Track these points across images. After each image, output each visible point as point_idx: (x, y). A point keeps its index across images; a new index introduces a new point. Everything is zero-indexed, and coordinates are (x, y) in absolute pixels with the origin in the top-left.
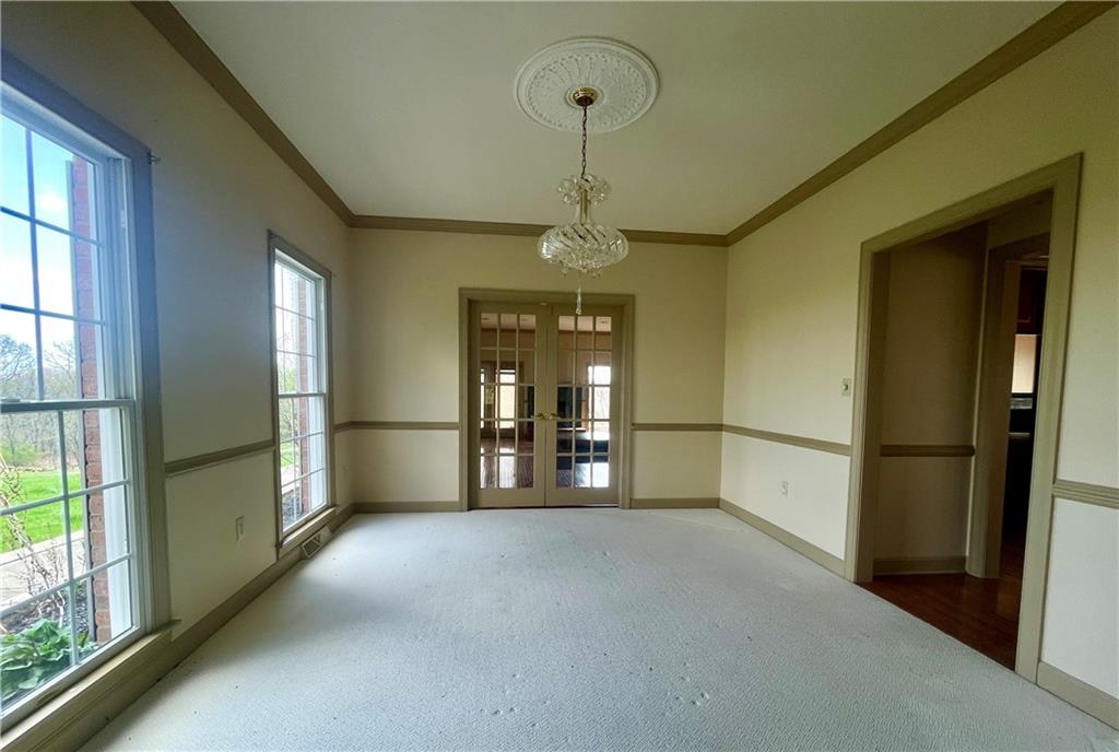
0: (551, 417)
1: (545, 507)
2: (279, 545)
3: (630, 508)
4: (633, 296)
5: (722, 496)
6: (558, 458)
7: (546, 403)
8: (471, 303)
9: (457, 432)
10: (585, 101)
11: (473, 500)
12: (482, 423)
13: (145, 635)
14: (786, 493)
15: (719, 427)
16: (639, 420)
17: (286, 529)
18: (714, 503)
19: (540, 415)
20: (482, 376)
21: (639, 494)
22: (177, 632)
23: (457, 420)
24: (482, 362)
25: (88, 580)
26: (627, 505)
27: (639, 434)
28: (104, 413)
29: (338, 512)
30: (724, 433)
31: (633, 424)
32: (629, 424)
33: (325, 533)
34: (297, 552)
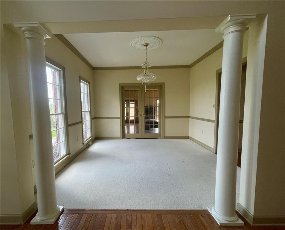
0: (143, 115)
1: (142, 138)
2: (83, 144)
3: (164, 139)
4: (164, 83)
5: (190, 136)
6: (145, 126)
7: (142, 112)
8: (122, 87)
9: (120, 119)
10: (146, 45)
11: (124, 137)
12: (126, 117)
13: (67, 155)
14: (203, 133)
15: (189, 117)
16: (166, 116)
17: (84, 140)
18: (188, 138)
19: (140, 115)
20: (125, 104)
21: (167, 135)
22: (71, 155)
23: (119, 117)
24: (125, 100)
25: (57, 145)
26: (163, 138)
27: (166, 119)
28: (59, 115)
29: (93, 138)
30: (190, 119)
31: (164, 117)
32: (163, 117)
33: (91, 143)
34: (86, 146)
